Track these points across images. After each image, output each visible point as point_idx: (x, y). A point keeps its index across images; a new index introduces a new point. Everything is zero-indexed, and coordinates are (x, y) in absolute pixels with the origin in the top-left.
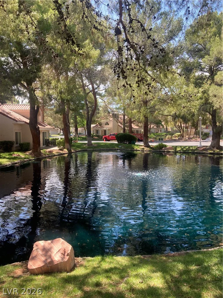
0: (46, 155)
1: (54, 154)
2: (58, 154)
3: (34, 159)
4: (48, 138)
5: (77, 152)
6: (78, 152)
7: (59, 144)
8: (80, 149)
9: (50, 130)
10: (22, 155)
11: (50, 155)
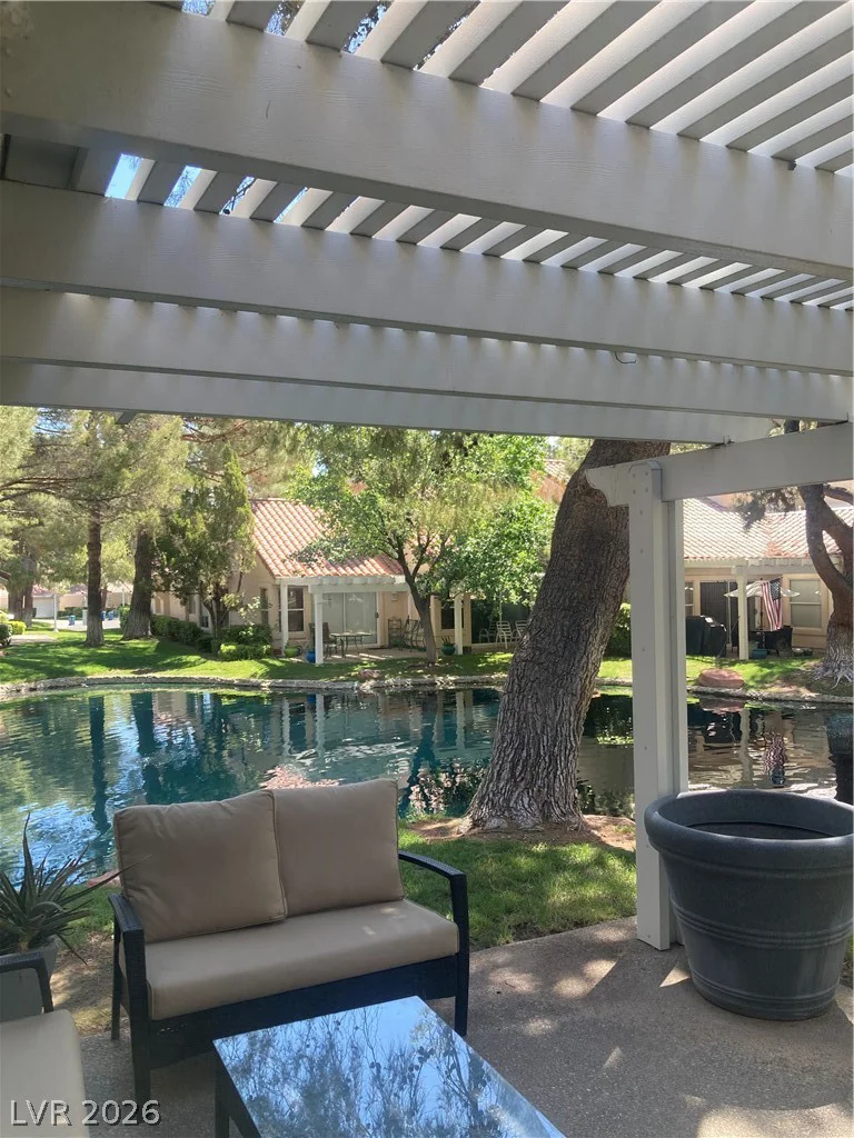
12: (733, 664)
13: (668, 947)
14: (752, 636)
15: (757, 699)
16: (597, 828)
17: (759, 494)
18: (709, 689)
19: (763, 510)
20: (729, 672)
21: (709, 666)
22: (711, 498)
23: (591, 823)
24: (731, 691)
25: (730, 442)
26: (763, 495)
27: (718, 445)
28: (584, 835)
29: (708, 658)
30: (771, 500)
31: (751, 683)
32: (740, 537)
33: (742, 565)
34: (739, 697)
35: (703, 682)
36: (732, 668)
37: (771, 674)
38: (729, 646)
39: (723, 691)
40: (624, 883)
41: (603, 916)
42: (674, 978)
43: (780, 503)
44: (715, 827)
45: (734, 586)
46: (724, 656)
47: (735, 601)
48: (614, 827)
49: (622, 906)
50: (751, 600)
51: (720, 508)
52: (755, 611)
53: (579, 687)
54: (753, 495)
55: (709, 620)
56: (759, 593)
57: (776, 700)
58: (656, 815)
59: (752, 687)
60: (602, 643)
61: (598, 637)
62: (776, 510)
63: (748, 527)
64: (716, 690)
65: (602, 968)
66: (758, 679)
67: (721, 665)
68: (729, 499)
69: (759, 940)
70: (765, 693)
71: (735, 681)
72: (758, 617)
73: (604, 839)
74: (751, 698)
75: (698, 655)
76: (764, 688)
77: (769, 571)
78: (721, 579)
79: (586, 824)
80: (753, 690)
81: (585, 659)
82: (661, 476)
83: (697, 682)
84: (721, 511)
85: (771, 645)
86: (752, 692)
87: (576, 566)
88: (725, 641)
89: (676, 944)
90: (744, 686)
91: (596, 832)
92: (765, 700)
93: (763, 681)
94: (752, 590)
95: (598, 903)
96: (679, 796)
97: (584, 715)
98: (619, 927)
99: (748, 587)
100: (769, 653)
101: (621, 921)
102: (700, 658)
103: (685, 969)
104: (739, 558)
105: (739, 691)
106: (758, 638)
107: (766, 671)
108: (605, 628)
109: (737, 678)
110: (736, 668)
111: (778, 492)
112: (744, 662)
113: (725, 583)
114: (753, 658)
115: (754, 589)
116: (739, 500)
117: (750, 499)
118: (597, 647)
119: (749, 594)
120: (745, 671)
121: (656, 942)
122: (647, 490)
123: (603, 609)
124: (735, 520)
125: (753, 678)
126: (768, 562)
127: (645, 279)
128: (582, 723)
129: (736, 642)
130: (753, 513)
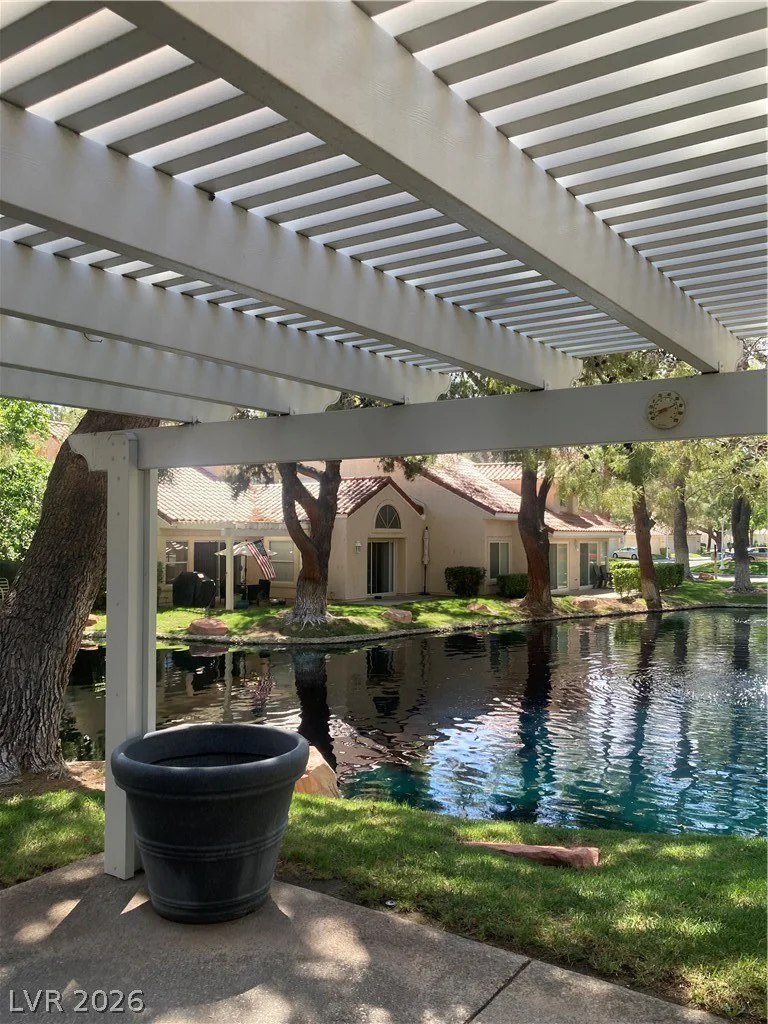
0: (566, 612)
1: (593, 611)
2: (610, 612)
3: (523, 622)
4: (603, 563)
5: (683, 610)
6: (687, 609)
7: (622, 583)
8: (697, 603)
9: (610, 536)
10: (494, 608)
11: (581, 615)
12: (220, 614)
13: (132, 875)
14: (237, 589)
15: (238, 644)
16: (79, 774)
17: (244, 468)
18: (198, 637)
19: (248, 481)
20: (217, 621)
21: (199, 616)
22: (206, 468)
23: (74, 770)
24: (218, 638)
25: (197, 422)
26: (248, 469)
27: (187, 424)
28: (65, 782)
29: (199, 610)
30: (254, 474)
31: (235, 630)
32: (229, 503)
33: (230, 527)
34: (223, 643)
35: (194, 631)
36: (218, 618)
37: (252, 622)
38: (218, 598)
39: (210, 638)
40: (97, 822)
41: (73, 857)
42: (135, 903)
43: (262, 476)
44: (178, 761)
45: (223, 546)
46: (212, 607)
47: (223, 558)
48: (95, 771)
49: (91, 846)
50: (237, 559)
51: (213, 477)
52: (241, 568)
53: (66, 641)
54: (240, 468)
55: (201, 576)
56: (244, 552)
57: (254, 644)
58: (122, 756)
59: (235, 633)
60: (91, 599)
61: (87, 593)
62: (259, 482)
63: (236, 496)
64: (204, 637)
65: (65, 909)
66: (240, 626)
67: (210, 615)
68: (220, 470)
69: (208, 854)
70: (245, 638)
71: (221, 629)
72: (243, 572)
73: (83, 783)
74: (233, 643)
75: (190, 607)
76: (245, 634)
77: (254, 534)
78: (212, 539)
79: (67, 771)
80: (236, 636)
81: (72, 614)
82: (138, 447)
83: (189, 631)
84: (214, 480)
85: (254, 595)
86: (235, 638)
87: (66, 525)
88: (214, 594)
89: (139, 872)
90: (229, 633)
91: (76, 778)
92: (245, 644)
93: (246, 628)
94: (237, 550)
95: (69, 846)
96: (146, 736)
97: (69, 667)
98: (87, 866)
99: (235, 547)
100: (251, 604)
101: (88, 858)
102: (192, 610)
103: (146, 893)
104: (227, 522)
105: (224, 638)
106: (243, 591)
107: (248, 619)
108: (94, 584)
109: (223, 626)
110: (222, 618)
111: (260, 466)
112: (230, 612)
113: (216, 543)
114: (237, 608)
115: (241, 549)
116: (228, 472)
117: (237, 472)
118: (84, 603)
119: (235, 553)
120: (230, 620)
121: (121, 874)
122: (124, 458)
123: (92, 566)
124: (225, 489)
125: (236, 625)
126: (251, 526)
127: (101, 268)
128: (67, 674)
129: (223, 595)
130: (240, 484)
